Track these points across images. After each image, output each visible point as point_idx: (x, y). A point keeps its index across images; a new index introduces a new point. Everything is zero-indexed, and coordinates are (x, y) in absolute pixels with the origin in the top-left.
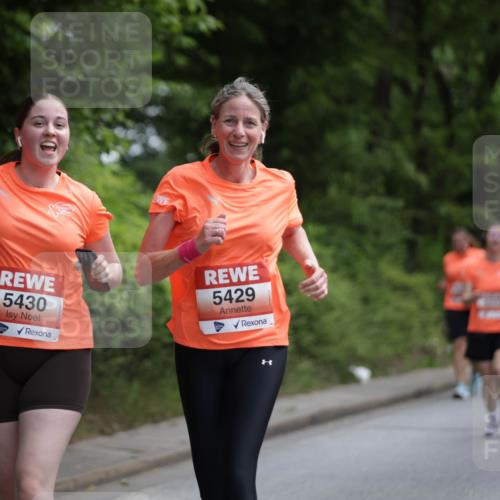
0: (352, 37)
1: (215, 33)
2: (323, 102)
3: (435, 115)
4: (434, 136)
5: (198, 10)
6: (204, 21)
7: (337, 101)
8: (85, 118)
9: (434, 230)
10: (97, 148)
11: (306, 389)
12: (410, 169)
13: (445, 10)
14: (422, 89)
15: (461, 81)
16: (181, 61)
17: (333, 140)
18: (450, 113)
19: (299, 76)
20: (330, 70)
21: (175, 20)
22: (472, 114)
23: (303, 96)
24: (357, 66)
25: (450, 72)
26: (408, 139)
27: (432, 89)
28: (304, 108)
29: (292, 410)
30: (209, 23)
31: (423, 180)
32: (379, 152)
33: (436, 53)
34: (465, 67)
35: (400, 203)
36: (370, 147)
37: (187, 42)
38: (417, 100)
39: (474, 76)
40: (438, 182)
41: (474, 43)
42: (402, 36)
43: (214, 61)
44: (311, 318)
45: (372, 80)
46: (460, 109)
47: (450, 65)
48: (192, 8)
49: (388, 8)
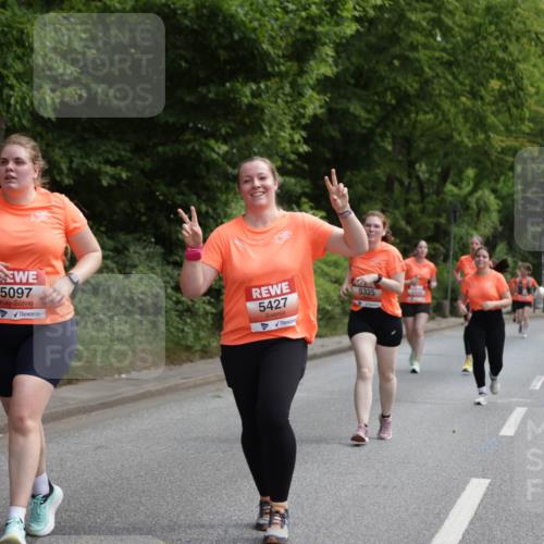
0: (376, 156)
1: (307, 153)
2: (360, 188)
3: (416, 197)
4: (415, 208)
5: (299, 142)
6: (302, 147)
7: (367, 189)
12: (403, 223)
13: (422, 145)
14: (409, 184)
15: (428, 180)
16: (290, 166)
18: (423, 196)
20: (364, 173)
21: (288, 145)
22: (434, 197)
24: (377, 171)
25: (424, 176)
26: (402, 209)
27: (415, 184)
29: (340, 342)
30: (304, 148)
31: (409, 229)
33: (417, 166)
34: (431, 174)
37: (293, 157)
38: (408, 189)
39: (435, 178)
40: (417, 230)
41: (436, 163)
42: (400, 158)
43: (306, 166)
45: (384, 179)
46: (428, 195)
47: (423, 173)
48: (296, 140)
49: (394, 144)
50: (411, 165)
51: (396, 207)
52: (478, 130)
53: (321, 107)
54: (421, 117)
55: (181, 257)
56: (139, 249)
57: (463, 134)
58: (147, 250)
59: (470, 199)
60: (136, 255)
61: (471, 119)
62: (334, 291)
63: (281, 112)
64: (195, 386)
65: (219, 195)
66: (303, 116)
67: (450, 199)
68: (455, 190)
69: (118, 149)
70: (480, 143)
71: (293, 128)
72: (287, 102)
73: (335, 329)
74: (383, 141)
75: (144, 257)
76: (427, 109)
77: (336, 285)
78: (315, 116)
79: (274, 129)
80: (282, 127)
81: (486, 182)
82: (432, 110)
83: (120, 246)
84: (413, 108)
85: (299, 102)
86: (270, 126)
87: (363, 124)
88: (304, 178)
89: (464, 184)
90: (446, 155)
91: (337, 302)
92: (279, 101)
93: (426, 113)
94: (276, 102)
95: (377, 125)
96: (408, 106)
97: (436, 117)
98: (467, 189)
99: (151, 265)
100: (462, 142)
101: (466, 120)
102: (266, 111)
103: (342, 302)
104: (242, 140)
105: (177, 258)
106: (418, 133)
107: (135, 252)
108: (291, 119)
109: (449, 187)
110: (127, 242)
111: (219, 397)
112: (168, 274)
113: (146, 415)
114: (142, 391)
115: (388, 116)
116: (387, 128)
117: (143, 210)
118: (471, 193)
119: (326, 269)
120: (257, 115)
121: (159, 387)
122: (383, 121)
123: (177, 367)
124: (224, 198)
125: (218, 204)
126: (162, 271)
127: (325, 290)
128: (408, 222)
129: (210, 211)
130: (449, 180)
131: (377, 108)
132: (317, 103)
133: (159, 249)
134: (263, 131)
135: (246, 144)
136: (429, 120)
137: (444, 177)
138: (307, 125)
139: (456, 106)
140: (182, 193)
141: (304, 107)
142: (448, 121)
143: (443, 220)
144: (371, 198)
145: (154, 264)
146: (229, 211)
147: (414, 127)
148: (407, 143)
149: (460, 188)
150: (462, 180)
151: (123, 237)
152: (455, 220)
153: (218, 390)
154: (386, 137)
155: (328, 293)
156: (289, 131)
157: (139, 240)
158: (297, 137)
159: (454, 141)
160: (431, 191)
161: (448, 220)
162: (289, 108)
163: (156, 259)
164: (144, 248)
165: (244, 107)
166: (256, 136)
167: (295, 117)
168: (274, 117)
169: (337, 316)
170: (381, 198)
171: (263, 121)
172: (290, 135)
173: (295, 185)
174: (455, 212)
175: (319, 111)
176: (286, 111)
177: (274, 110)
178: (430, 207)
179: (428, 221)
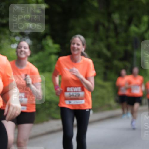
0: (88, 10)
2: (78, 30)
13: (116, 3)
22: (123, 34)
23: (73, 28)
25: (117, 21)
42: (102, 10)
50: (109, 15)
51: (101, 40)
67: (132, 35)
89: (142, 25)
90: (131, 8)
130: (133, 23)
143: (129, 48)
150: (140, 23)
161: (132, 48)
178: (121, 40)
179: (120, 49)
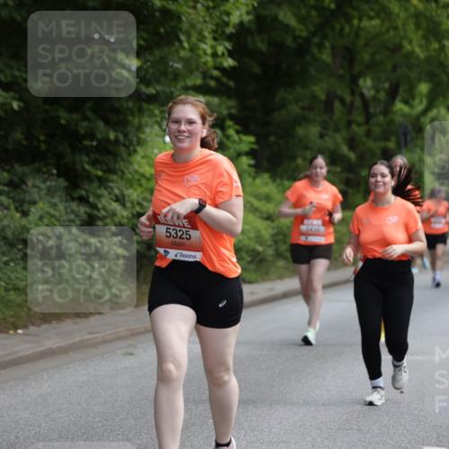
0: (312, 71)
1: (233, 68)
2: (295, 109)
3: (360, 118)
4: (359, 131)
5: (223, 54)
6: (226, 61)
7: (303, 109)
8: (156, 116)
9: (358, 185)
10: (162, 133)
11: (281, 277)
12: (345, 149)
13: (367, 57)
14: (352, 103)
16: (212, 83)
17: (300, 131)
18: (368, 117)
19: (281, 94)
20: (300, 90)
21: (209, 59)
22: (381, 118)
23: (283, 106)
24: (315, 88)
25: (369, 93)
26: (344, 133)
27: (358, 103)
28: (284, 112)
29: (272, 289)
30: (229, 62)
31: (352, 156)
32: (327, 139)
33: (361, 82)
34: (377, 90)
35: (339, 169)
36: (322, 136)
37: (216, 73)
38: (350, 109)
39: (382, 96)
41: (384, 77)
42: (341, 72)
43: (232, 84)
44: (285, 235)
45: (323, 97)
46: (375, 115)
47: (369, 89)
48: (220, 53)
49: (334, 55)
50: (354, 80)
51: (337, 130)
52: (432, 39)
53: (248, 13)
54: (365, 23)
55: (87, 191)
56: (38, 183)
57: (415, 42)
58: (48, 183)
59: (423, 119)
60: (36, 190)
61: (424, 25)
62: (266, 229)
63: (201, 19)
64: (104, 342)
65: (130, 118)
66: (227, 24)
67: (398, 119)
68: (406, 109)
69: (11, 68)
70: (434, 54)
71: (215, 39)
72: (208, 8)
73: (267, 273)
74: (320, 52)
75: (45, 191)
76: (372, 14)
77: (268, 223)
78: (241, 24)
79: (194, 39)
80: (202, 39)
81: (441, 99)
82: (378, 15)
83: (16, 179)
84: (356, 14)
85: (222, 8)
86: (189, 36)
87: (298, 33)
88: (229, 97)
89: (417, 101)
90: (395, 68)
91: (269, 243)
92: (199, 6)
93: (371, 18)
94: (195, 8)
95: (314, 34)
96: (350, 11)
97: (383, 23)
98: (420, 108)
99: (53, 201)
100: (413, 52)
101: (418, 26)
102: (183, 18)
103: (276, 242)
104: (157, 53)
105: (83, 193)
106: (362, 42)
107: (34, 186)
108: (214, 28)
109: (399, 106)
110: (24, 175)
111: (131, 354)
112: (73, 212)
113: (45, 377)
114: (43, 348)
115: (326, 22)
116: (325, 37)
117: (42, 138)
118: (425, 112)
119: (256, 203)
120: (172, 24)
121: (62, 343)
122: (321, 29)
123: (84, 320)
124: (136, 121)
125: (130, 128)
126: (66, 208)
127: (254, 228)
128: (351, 148)
129: (121, 138)
130: (399, 98)
131: (314, 13)
132: (244, 9)
133: (62, 183)
134: (180, 42)
135: (162, 58)
136: (374, 27)
137: (393, 94)
138: (232, 34)
139: (406, 10)
140: (87, 119)
141: (228, 14)
142: (396, 28)
143: (392, 144)
144: (306, 120)
145: (56, 200)
146: (142, 136)
147: (357, 36)
148: (349, 55)
149: (412, 106)
150: (413, 98)
151: (19, 169)
152: (406, 144)
153: (130, 346)
154: (324, 47)
155: (259, 231)
156: (210, 42)
157: (39, 171)
158: (220, 49)
159: (404, 51)
160: (378, 110)
161: (398, 145)
162: (211, 15)
163: (59, 193)
164: (44, 181)
165: (157, 14)
166: (173, 49)
167: (217, 25)
168: (193, 26)
169: (270, 259)
170: (319, 119)
171: (180, 30)
172: (212, 47)
173: (220, 105)
174: (405, 135)
175: (246, 18)
176: (207, 19)
177: (192, 16)
178: (377, 130)
179: (374, 146)
